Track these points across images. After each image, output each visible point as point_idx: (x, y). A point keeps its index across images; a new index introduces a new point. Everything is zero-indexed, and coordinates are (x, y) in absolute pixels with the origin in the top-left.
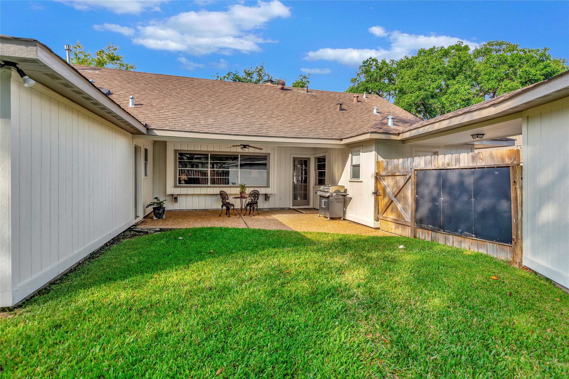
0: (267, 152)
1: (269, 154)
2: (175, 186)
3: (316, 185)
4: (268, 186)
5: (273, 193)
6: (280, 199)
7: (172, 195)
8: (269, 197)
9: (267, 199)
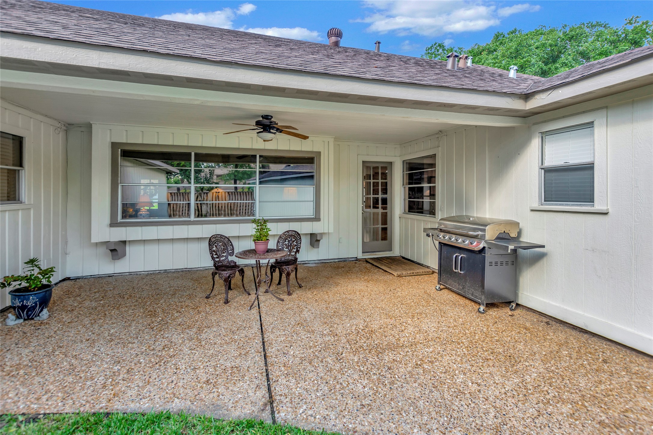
0: (315, 150)
1: (319, 153)
2: (114, 224)
3: (405, 213)
4: (317, 218)
5: (326, 231)
6: (339, 242)
7: (106, 243)
8: (319, 241)
9: (316, 243)
